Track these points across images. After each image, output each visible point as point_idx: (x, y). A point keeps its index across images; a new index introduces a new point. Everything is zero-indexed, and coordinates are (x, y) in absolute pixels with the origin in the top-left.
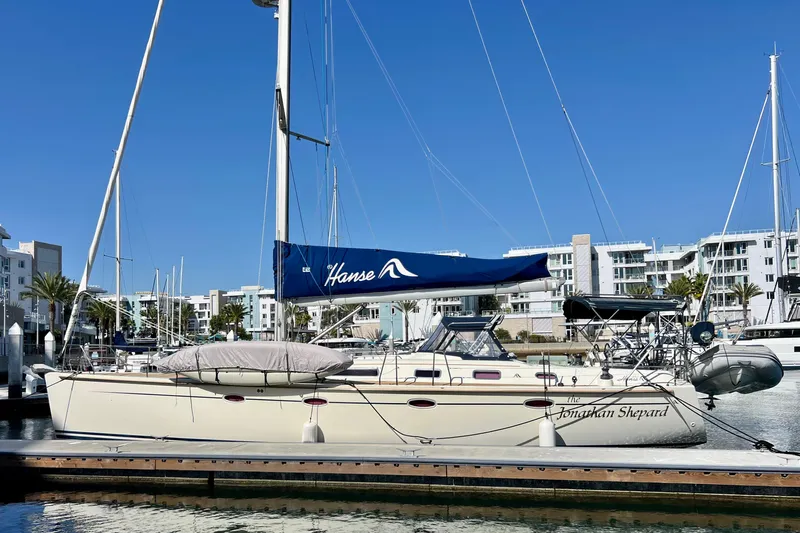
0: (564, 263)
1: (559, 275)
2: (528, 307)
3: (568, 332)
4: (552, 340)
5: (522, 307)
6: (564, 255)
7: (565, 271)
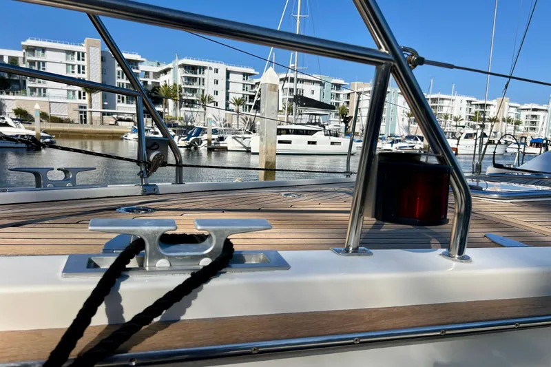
0: (79, 59)
1: (73, 68)
2: (45, 91)
3: (81, 116)
4: (68, 121)
5: (40, 91)
6: (79, 53)
7: (79, 66)
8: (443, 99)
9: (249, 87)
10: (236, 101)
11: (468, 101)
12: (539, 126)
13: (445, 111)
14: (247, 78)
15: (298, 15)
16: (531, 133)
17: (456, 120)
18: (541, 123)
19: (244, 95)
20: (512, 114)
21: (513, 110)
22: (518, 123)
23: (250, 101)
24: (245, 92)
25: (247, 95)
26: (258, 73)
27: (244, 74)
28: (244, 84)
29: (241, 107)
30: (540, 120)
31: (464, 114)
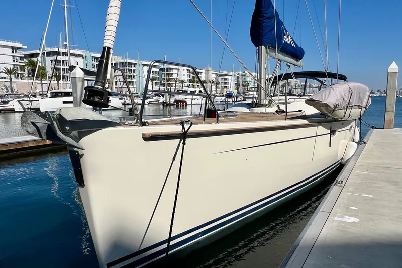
8: (172, 69)
9: (18, 58)
10: (7, 70)
11: (188, 70)
12: (229, 86)
13: (175, 77)
14: (16, 52)
15: (66, 5)
16: (225, 90)
17: (182, 82)
18: (230, 84)
19: (14, 65)
20: (213, 78)
21: (213, 76)
22: (218, 84)
23: (21, 71)
24: (15, 63)
25: (17, 65)
26: (26, 47)
27: (12, 48)
28: (13, 56)
29: (13, 76)
30: (229, 82)
31: (186, 79)
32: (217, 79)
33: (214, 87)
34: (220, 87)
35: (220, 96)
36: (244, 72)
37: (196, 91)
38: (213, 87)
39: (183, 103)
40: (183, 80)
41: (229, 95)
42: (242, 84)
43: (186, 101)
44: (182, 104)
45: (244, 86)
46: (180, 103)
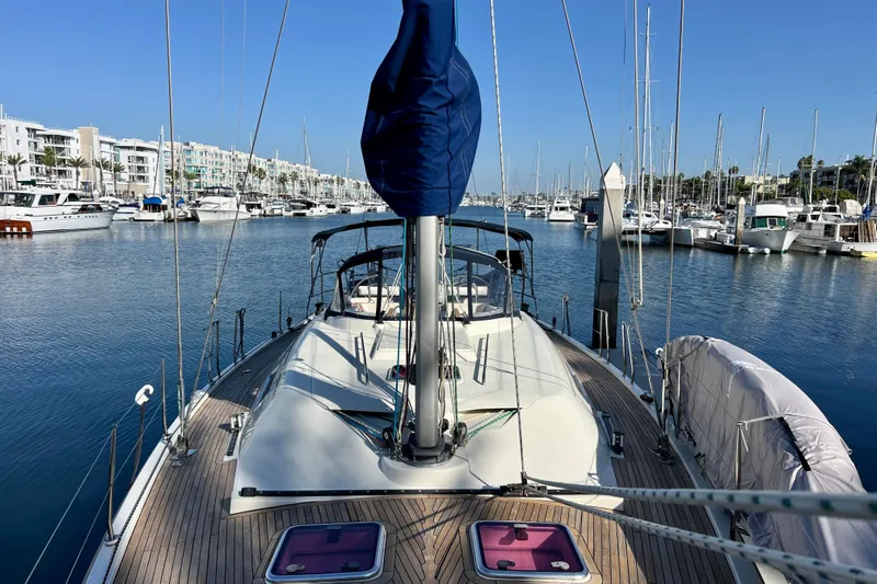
11: (28, 129)
12: (149, 174)
16: (139, 185)
17: (13, 161)
18: (151, 170)
20: (107, 154)
21: (107, 148)
22: (118, 169)
30: (149, 165)
31: (26, 152)
32: (116, 158)
33: (108, 175)
34: (124, 176)
35: (130, 206)
36: (187, 144)
37: (58, 195)
38: (105, 176)
39: (19, 229)
40: (14, 154)
41: (153, 205)
42: (185, 172)
43: (27, 225)
44: (15, 230)
45: (188, 177)
46: (8, 230)
